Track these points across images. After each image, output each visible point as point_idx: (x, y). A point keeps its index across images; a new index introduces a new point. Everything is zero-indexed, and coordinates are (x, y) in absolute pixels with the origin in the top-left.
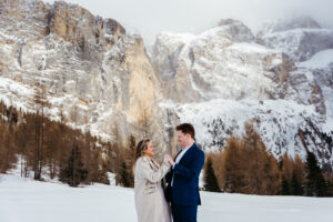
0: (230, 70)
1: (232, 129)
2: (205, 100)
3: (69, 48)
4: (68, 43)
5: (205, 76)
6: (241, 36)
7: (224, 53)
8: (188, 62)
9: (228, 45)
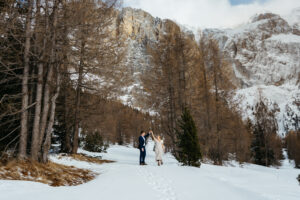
0: (270, 59)
1: (274, 111)
2: (248, 86)
3: (135, 46)
4: (134, 42)
5: (247, 65)
6: (278, 28)
7: (263, 45)
8: (232, 53)
9: (267, 37)
